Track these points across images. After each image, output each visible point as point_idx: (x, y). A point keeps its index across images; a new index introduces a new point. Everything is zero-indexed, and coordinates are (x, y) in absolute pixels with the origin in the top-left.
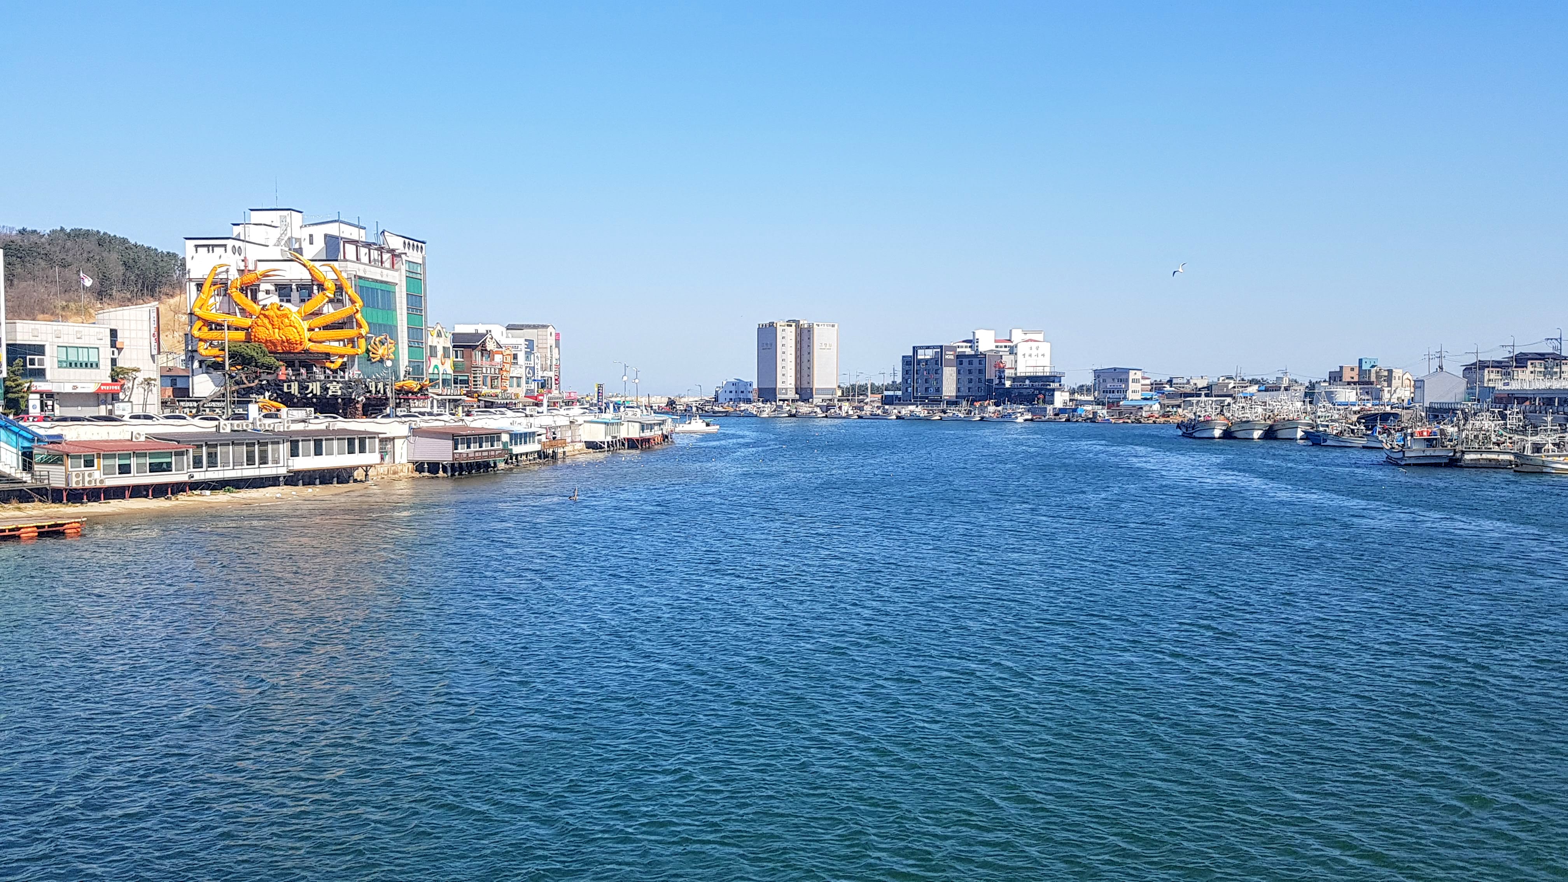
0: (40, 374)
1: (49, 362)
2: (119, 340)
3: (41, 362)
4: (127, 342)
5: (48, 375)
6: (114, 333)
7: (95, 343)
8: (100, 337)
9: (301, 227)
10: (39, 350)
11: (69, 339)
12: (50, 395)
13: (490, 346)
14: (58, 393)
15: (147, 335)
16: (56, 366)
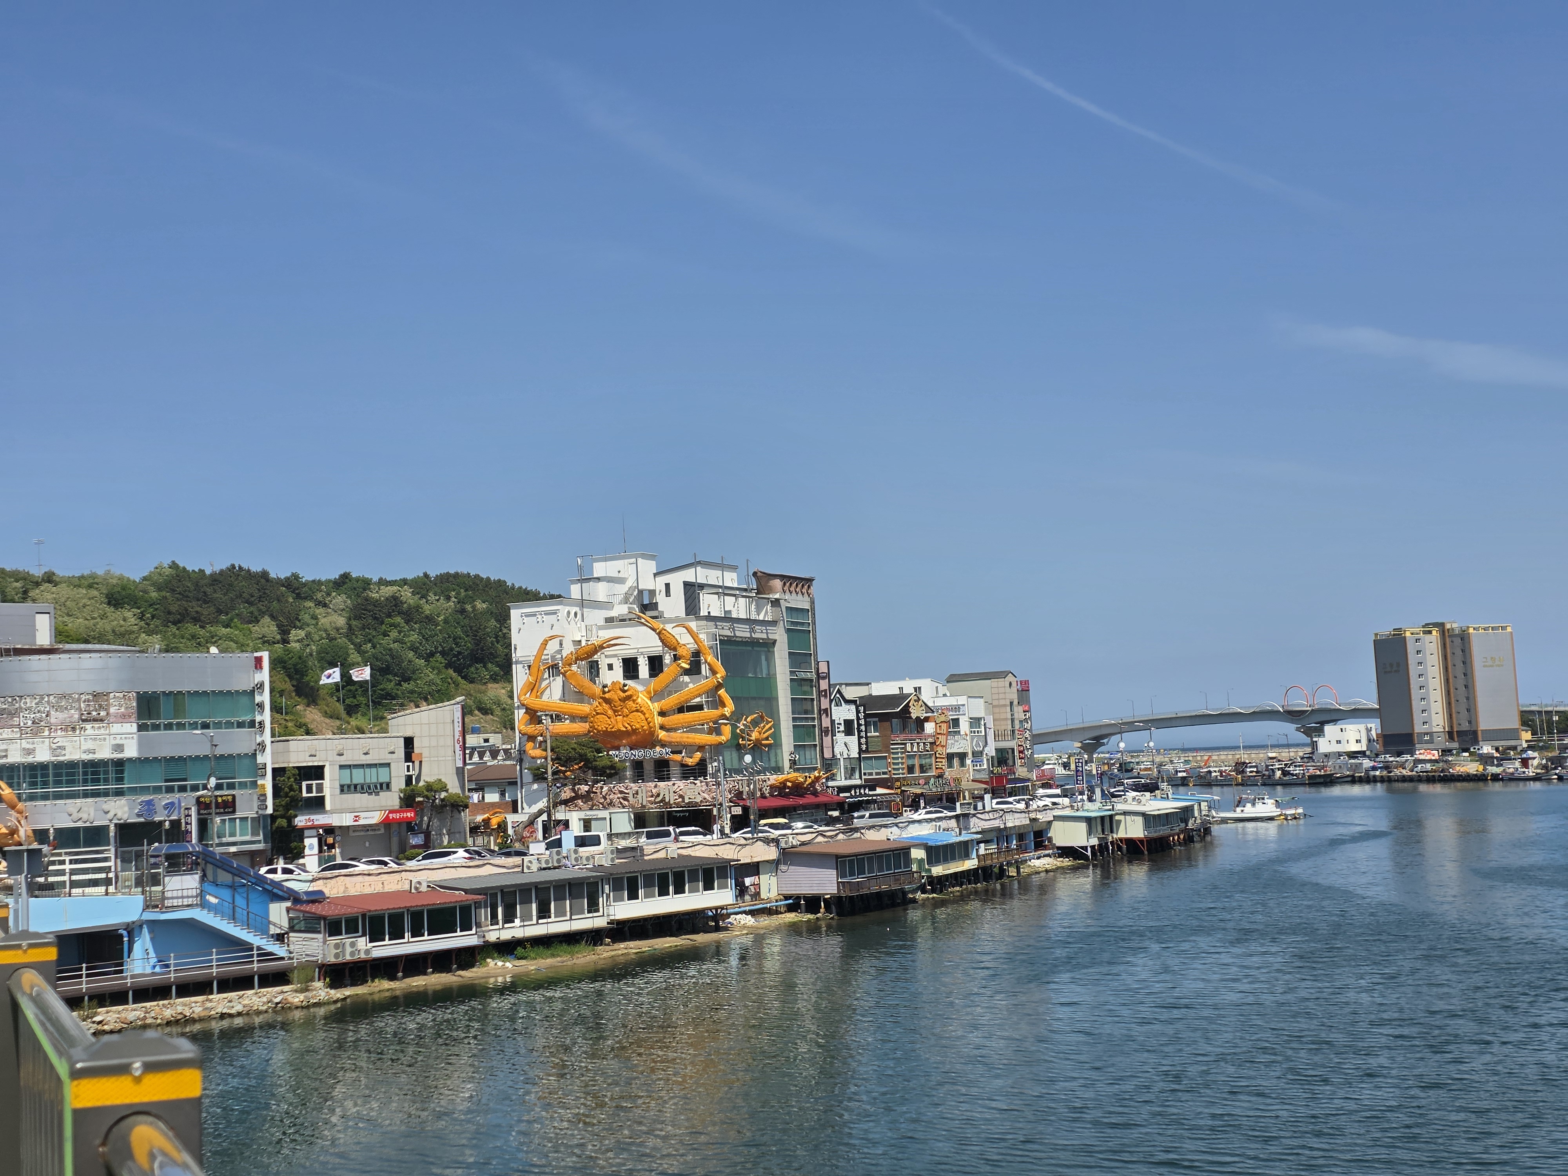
0: (318, 804)
1: (329, 786)
2: (416, 750)
3: (320, 788)
4: (425, 753)
5: (328, 806)
6: (409, 742)
7: (385, 758)
8: (392, 749)
9: (655, 575)
10: (317, 772)
11: (354, 756)
12: (330, 830)
13: (916, 712)
14: (340, 827)
15: (450, 742)
16: (338, 791)
